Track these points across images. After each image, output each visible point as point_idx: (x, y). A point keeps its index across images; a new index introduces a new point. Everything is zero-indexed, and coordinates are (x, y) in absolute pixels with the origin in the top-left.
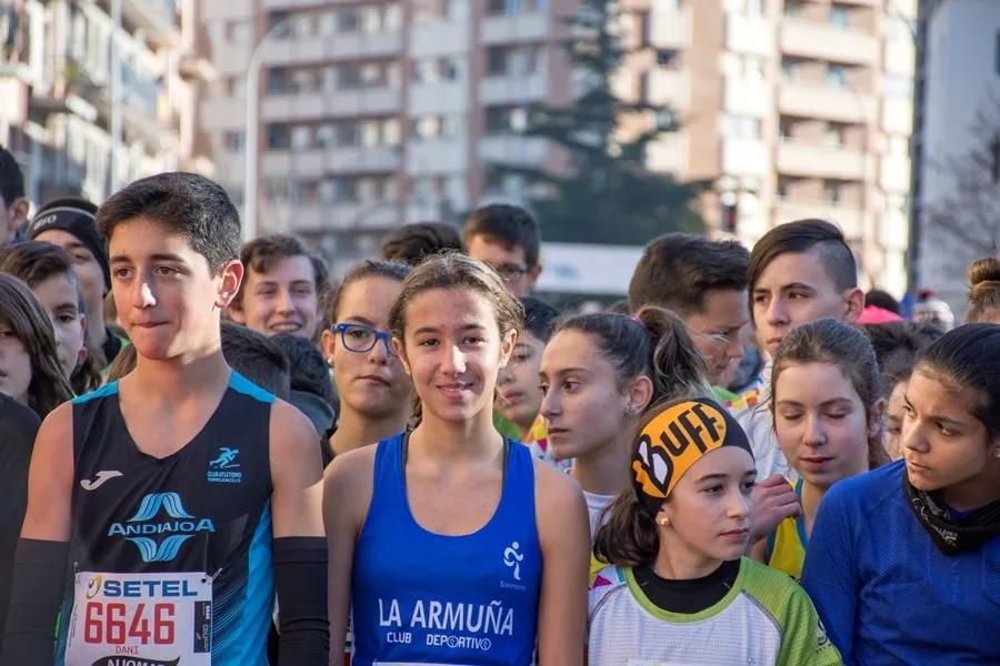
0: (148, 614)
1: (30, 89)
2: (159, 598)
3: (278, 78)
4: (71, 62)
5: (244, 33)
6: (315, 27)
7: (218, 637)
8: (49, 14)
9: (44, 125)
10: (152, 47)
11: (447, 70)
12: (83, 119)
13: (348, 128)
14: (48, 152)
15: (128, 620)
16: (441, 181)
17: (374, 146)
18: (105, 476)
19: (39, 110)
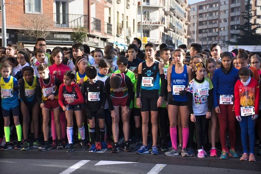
0: (148, 81)
1: (165, 27)
2: (149, 79)
3: (200, 23)
4: (170, 24)
5: (195, 17)
6: (206, 15)
7: (154, 83)
8: (167, 17)
9: (167, 33)
10: (182, 20)
11: (225, 20)
12: (172, 31)
13: (210, 30)
14: (167, 36)
15: (146, 81)
16: (224, 36)
17: (214, 32)
18: (144, 69)
19: (166, 30)
